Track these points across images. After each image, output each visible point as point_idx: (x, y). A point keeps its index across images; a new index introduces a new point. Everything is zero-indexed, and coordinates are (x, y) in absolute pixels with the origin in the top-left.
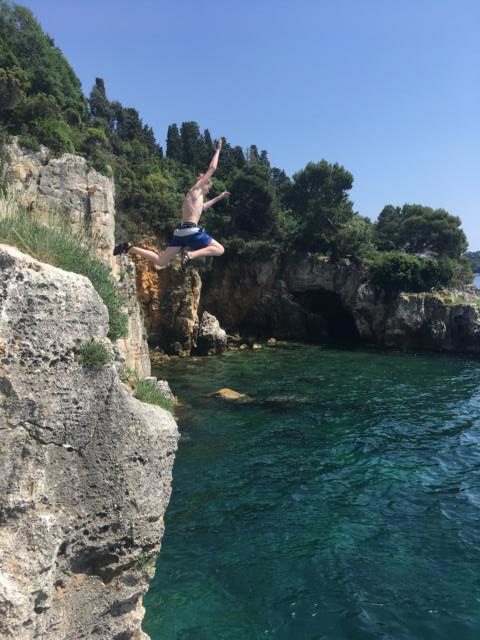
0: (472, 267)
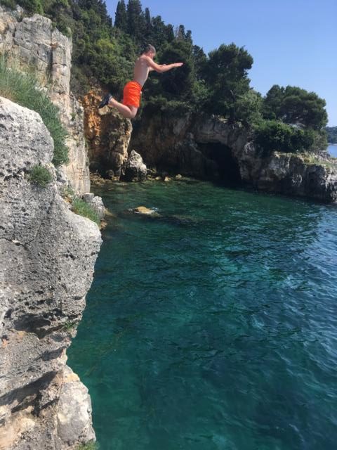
0: (328, 138)
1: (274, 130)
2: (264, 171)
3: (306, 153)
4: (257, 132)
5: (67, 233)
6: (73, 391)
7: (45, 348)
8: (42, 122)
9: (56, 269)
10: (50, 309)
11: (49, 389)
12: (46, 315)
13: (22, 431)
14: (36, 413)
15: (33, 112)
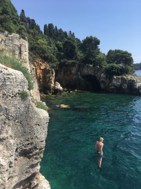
0: (135, 68)
1: (112, 68)
2: (110, 84)
3: (127, 75)
4: (105, 69)
5: (36, 116)
7: (31, 163)
8: (23, 75)
9: (33, 130)
10: (32, 146)
11: (34, 180)
12: (30, 149)
15: (19, 72)
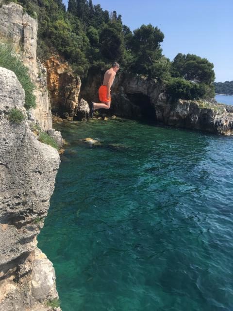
0: (215, 90)
1: (179, 85)
2: (172, 113)
3: (201, 100)
4: (167, 86)
5: (35, 156)
6: (42, 265)
7: (22, 236)
8: (16, 78)
9: (29, 181)
10: (25, 209)
11: (25, 264)
12: (22, 213)
13: (7, 292)
14: (16, 281)
15: (10, 71)
